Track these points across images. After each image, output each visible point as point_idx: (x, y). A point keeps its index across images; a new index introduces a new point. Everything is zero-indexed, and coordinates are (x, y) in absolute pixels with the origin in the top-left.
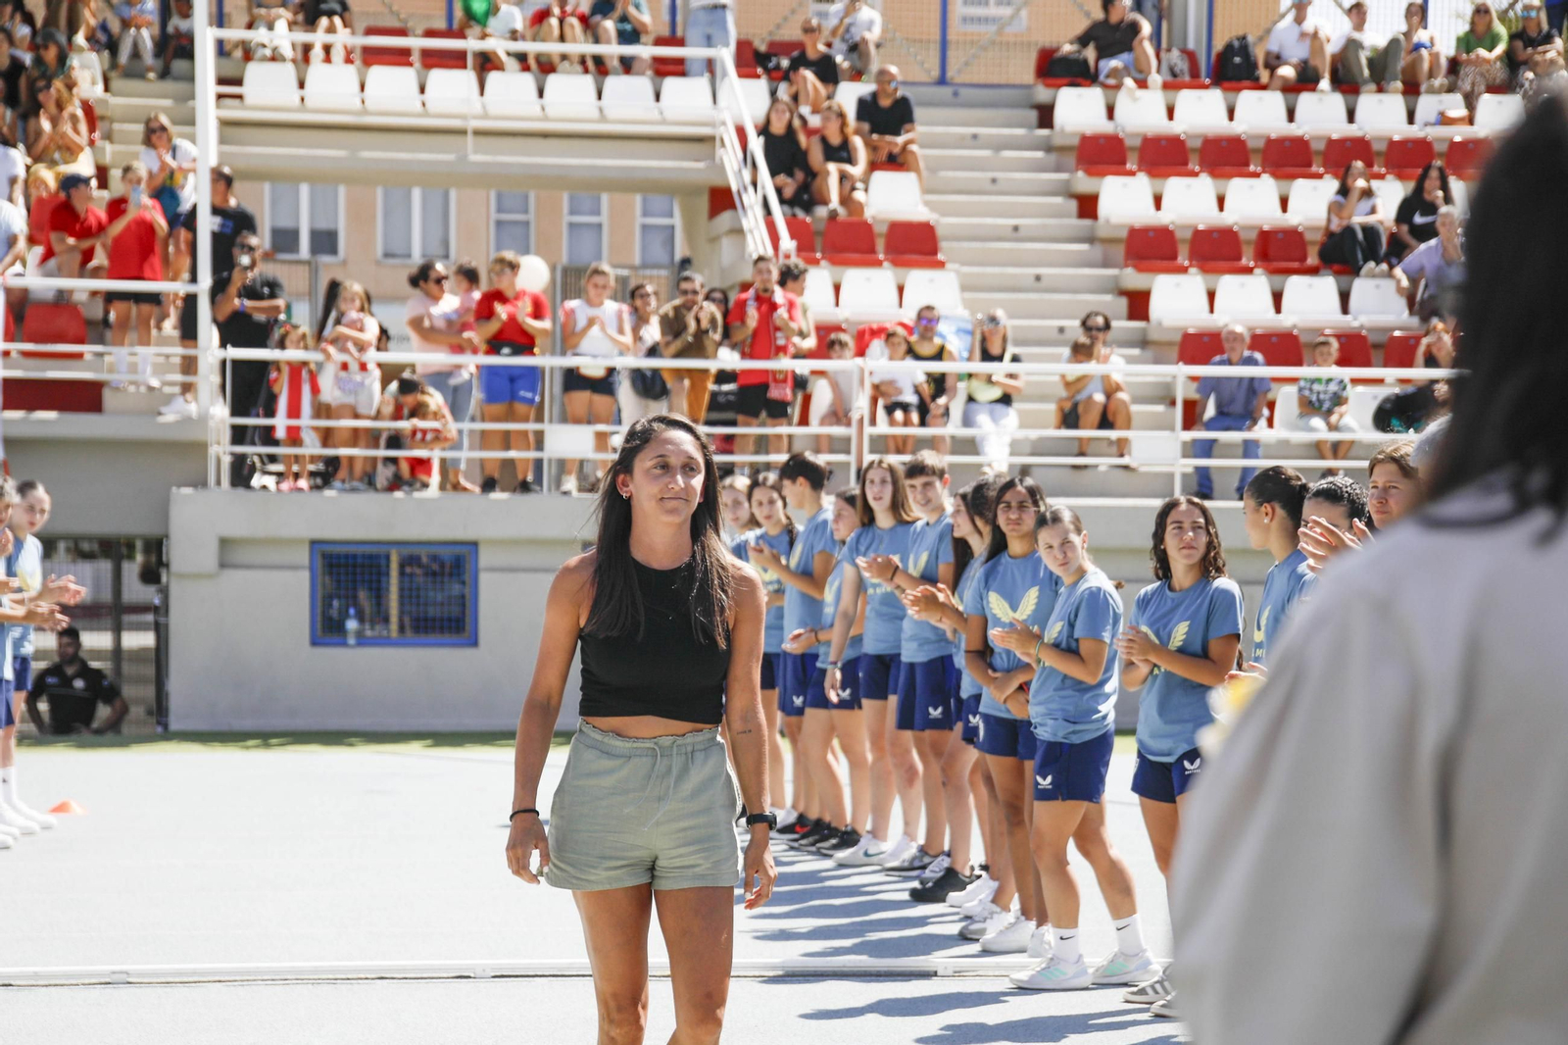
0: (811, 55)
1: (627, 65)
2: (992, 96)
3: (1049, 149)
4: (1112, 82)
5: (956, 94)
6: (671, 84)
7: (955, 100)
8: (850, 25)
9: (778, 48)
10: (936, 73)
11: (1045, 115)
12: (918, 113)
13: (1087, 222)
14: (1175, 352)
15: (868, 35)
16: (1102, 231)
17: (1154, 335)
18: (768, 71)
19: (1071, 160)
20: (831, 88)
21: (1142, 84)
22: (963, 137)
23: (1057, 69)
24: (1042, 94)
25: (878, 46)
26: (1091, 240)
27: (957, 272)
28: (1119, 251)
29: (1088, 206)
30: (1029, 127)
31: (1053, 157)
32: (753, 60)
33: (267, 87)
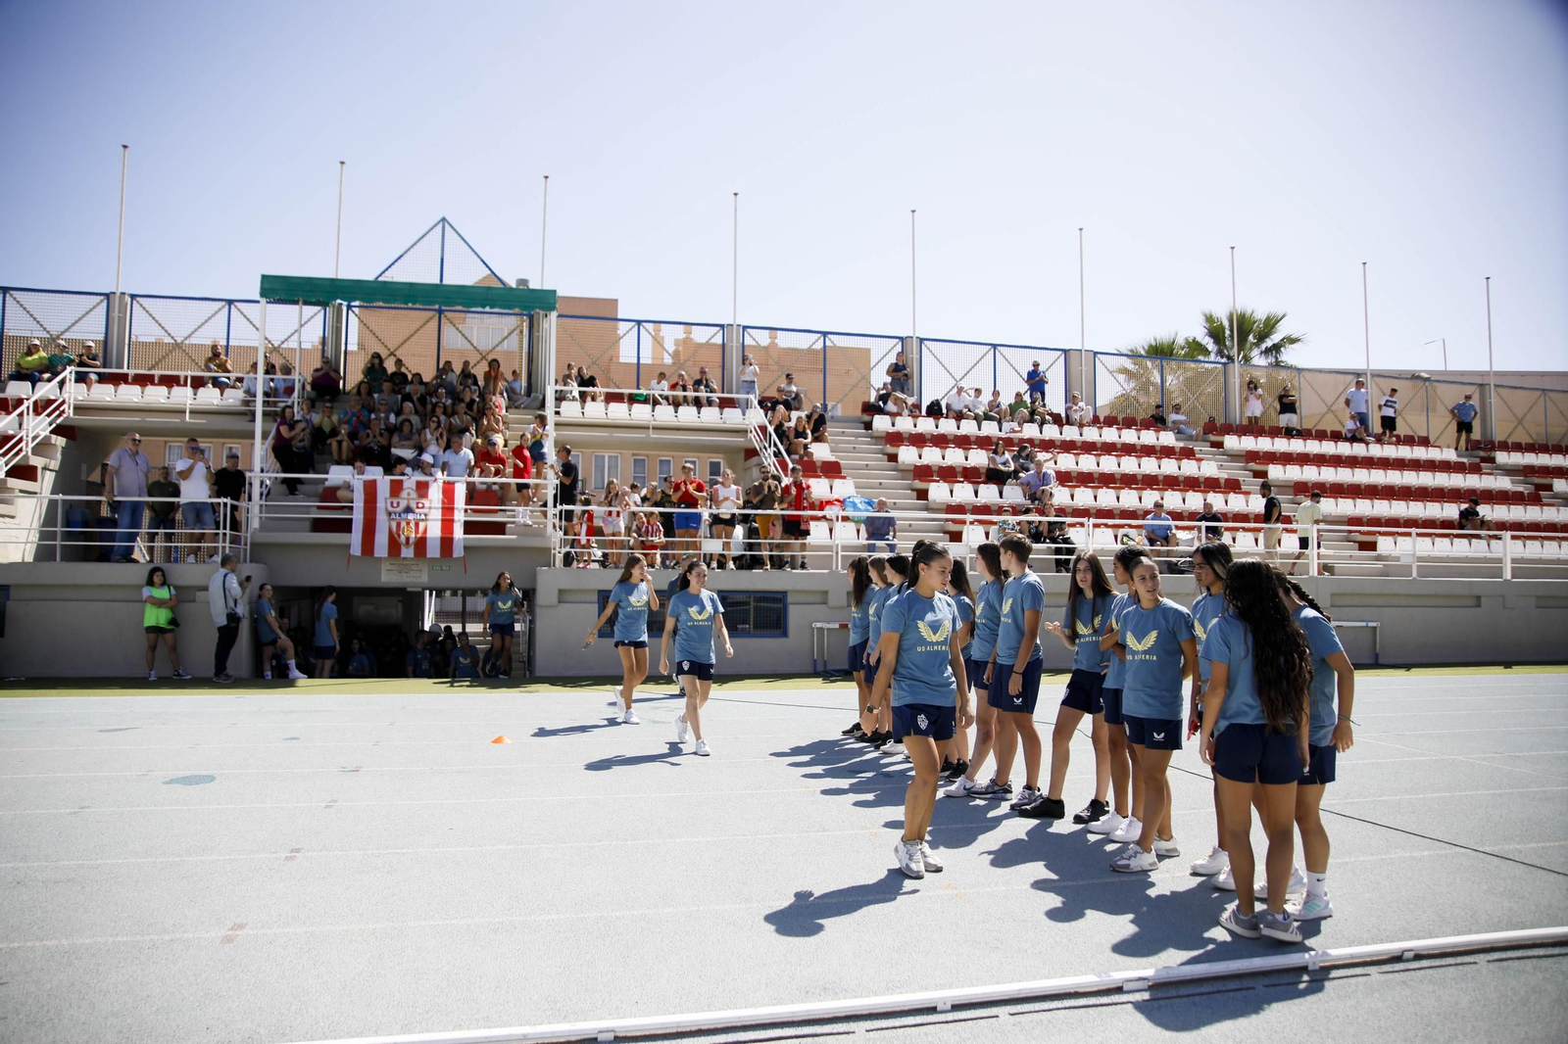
0: (781, 400)
6: (726, 410)
8: (789, 391)
13: (893, 464)
16: (901, 467)
24: (865, 418)
33: (570, 410)
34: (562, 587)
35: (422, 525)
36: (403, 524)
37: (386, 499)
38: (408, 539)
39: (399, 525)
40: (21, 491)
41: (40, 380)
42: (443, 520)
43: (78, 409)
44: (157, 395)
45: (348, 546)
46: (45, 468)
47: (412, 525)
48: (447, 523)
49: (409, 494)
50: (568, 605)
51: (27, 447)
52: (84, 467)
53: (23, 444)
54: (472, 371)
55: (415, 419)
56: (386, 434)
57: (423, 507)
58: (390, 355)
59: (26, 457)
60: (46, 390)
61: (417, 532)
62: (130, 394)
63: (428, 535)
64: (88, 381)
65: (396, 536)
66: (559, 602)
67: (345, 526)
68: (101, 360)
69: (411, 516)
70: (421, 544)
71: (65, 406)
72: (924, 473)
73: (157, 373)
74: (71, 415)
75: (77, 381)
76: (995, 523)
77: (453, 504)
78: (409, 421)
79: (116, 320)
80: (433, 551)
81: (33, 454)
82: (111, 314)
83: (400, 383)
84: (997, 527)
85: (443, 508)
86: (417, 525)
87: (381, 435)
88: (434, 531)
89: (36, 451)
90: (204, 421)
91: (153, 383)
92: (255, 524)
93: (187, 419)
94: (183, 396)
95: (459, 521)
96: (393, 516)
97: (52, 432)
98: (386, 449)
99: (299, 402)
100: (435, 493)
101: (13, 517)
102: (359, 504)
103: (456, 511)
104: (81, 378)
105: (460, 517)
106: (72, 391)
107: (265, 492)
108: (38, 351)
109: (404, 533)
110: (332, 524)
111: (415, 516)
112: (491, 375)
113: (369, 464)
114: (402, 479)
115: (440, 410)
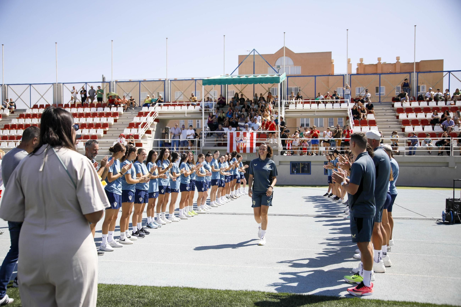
0: (360, 100)
1: (337, 102)
2: (386, 104)
3: (393, 110)
4: (402, 101)
5: (381, 104)
6: (342, 104)
7: (381, 105)
8: (366, 96)
9: (357, 99)
10: (379, 101)
11: (393, 106)
12: (374, 106)
13: (397, 119)
14: (408, 136)
15: (368, 97)
16: (399, 120)
17: (405, 134)
18: (355, 102)
19: (396, 111)
20: (363, 104)
21: (406, 101)
22: (381, 109)
23: (395, 100)
24: (393, 103)
25: (370, 98)
26: (398, 122)
27: (378, 126)
28: (401, 123)
29: (398, 117)
30: (391, 107)
31: (394, 111)
32: (353, 101)
33: (292, 107)
34: (280, 161)
35: (245, 144)
36: (240, 144)
37: (235, 138)
38: (241, 148)
40: (148, 137)
41: (150, 106)
42: (250, 143)
43: (160, 114)
44: (178, 109)
46: (153, 131)
47: (242, 144)
48: (252, 144)
49: (241, 136)
50: (282, 165)
52: (161, 129)
53: (148, 125)
54: (263, 96)
55: (245, 113)
56: (237, 118)
57: (245, 139)
59: (149, 128)
61: (244, 146)
62: (171, 109)
64: (161, 106)
65: (238, 147)
66: (280, 165)
67: (225, 145)
69: (242, 142)
70: (245, 149)
71: (156, 114)
72: (406, 122)
73: (178, 103)
74: (158, 116)
75: (159, 106)
77: (253, 138)
79: (167, 87)
80: (248, 151)
82: (165, 86)
83: (242, 101)
84: (424, 140)
85: (250, 139)
86: (244, 144)
87: (236, 118)
88: (248, 146)
89: (151, 127)
90: (190, 116)
91: (177, 106)
92: (203, 145)
93: (186, 116)
94: (184, 109)
95: (255, 143)
96: (237, 142)
97: (154, 121)
98: (237, 123)
99: (214, 110)
100: (248, 135)
101: (147, 144)
102: (229, 139)
103: (254, 140)
106: (158, 109)
107: (206, 136)
108: (149, 98)
109: (240, 146)
110: (222, 144)
111: (243, 142)
112: (269, 97)
113: (233, 127)
114: (240, 132)
115: (252, 110)
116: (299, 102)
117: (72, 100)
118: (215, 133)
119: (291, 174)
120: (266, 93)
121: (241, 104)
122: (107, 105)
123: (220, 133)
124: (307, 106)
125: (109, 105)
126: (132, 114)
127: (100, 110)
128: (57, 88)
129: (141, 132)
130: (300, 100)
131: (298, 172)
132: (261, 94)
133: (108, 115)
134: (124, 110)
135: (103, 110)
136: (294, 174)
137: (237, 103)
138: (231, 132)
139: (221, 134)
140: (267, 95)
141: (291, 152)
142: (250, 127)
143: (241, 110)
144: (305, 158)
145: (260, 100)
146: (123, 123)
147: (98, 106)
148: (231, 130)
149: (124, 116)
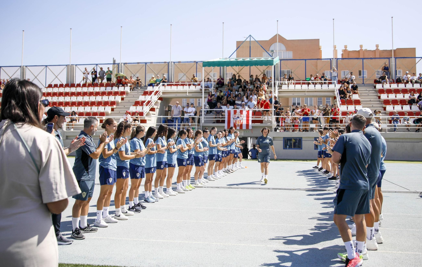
0: (346, 81)
1: (325, 83)
2: (369, 85)
3: (375, 91)
4: (383, 83)
5: (364, 85)
6: (330, 85)
7: (364, 86)
8: (351, 78)
9: (343, 80)
10: (362, 83)
11: (375, 87)
12: (358, 87)
13: (379, 99)
14: (389, 114)
15: (353, 79)
16: (381, 100)
17: (386, 112)
18: (342, 83)
19: (378, 92)
20: (349, 85)
21: (386, 83)
22: (365, 90)
23: (376, 82)
24: (375, 85)
25: (355, 80)
26: (380, 101)
27: (362, 106)
28: (383, 103)
29: (379, 97)
30: (373, 89)
31: (376, 92)
32: (339, 82)
33: (284, 88)
36: (237, 121)
37: (233, 115)
38: (238, 125)
39: (236, 121)
40: (152, 114)
42: (247, 120)
43: (163, 93)
44: (180, 88)
45: (224, 127)
46: (157, 108)
47: (239, 121)
49: (238, 113)
51: (153, 104)
52: (164, 107)
54: (258, 78)
55: (242, 93)
56: (234, 97)
57: (242, 117)
58: (237, 74)
59: (153, 106)
60: (156, 89)
61: (240, 123)
62: (174, 88)
63: (243, 124)
64: (165, 85)
65: (235, 124)
68: (167, 80)
69: (238, 119)
70: (241, 126)
71: (160, 93)
73: (180, 83)
74: (162, 95)
75: (163, 86)
76: (403, 118)
77: (249, 116)
78: (240, 94)
80: (244, 127)
81: (155, 105)
82: (169, 68)
83: (239, 82)
84: (403, 119)
85: (247, 117)
86: (240, 121)
87: (233, 97)
88: (244, 122)
89: (155, 104)
90: (191, 95)
91: (179, 85)
92: (203, 121)
93: (188, 95)
94: (186, 88)
96: (234, 119)
97: (158, 99)
98: (234, 101)
100: (245, 113)
101: (151, 120)
102: (226, 116)
103: (250, 118)
104: (163, 85)
105: (251, 119)
106: (162, 89)
107: (205, 113)
108: (154, 78)
109: (237, 123)
110: (221, 121)
111: (240, 119)
112: (264, 78)
113: (230, 105)
114: (237, 110)
115: (248, 90)
116: (291, 83)
117: (83, 80)
118: (214, 111)
119: (284, 149)
120: (261, 74)
121: (238, 84)
122: (116, 84)
123: (218, 110)
124: (298, 87)
125: (117, 84)
126: (138, 93)
127: (109, 89)
128: (70, 69)
129: (146, 109)
130: (291, 81)
131: (290, 147)
132: (257, 76)
133: (116, 93)
134: (131, 89)
135: (112, 89)
136: (287, 149)
137: (235, 84)
138: (229, 110)
139: (219, 112)
140: (262, 76)
141: (284, 128)
142: (246, 105)
143: (238, 90)
144: (297, 134)
145: (255, 81)
146: (129, 101)
147: (107, 85)
148: (228, 108)
149: (130, 95)
